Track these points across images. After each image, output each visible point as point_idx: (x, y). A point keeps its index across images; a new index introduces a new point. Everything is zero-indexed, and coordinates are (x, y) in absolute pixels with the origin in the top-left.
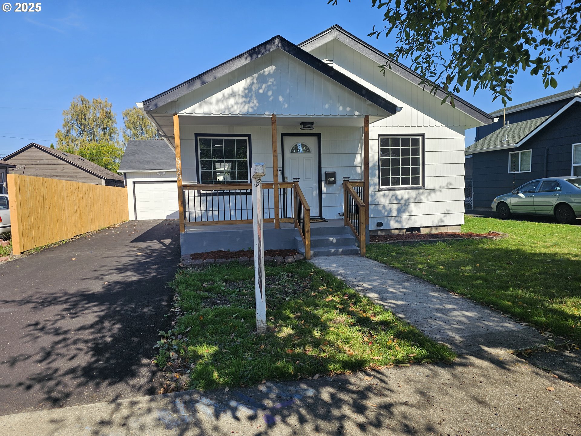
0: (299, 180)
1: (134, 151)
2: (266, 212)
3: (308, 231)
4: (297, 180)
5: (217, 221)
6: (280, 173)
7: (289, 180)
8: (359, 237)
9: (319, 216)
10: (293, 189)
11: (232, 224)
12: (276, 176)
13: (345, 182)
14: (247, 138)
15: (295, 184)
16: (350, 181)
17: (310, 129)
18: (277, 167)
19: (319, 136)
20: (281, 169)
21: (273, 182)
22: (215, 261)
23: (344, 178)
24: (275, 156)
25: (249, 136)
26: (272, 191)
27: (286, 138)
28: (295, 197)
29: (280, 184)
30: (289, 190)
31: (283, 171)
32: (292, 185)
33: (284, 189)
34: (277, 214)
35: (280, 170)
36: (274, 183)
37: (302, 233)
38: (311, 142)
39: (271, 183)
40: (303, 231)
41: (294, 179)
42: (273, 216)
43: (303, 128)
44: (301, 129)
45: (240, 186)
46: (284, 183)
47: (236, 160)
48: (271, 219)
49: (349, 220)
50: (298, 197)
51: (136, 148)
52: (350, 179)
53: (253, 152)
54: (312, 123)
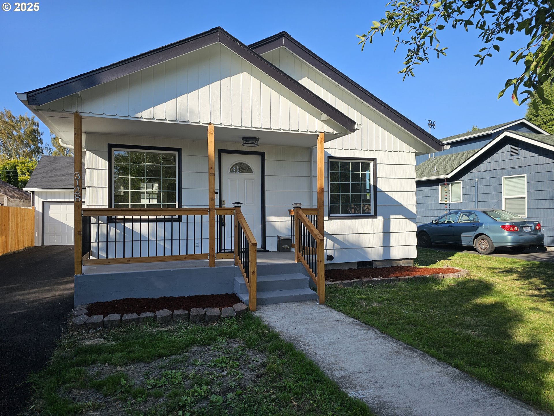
0: (242, 205)
1: (47, 168)
2: (197, 243)
3: (253, 273)
4: (239, 205)
5: (130, 258)
6: (217, 196)
7: (229, 204)
8: (316, 278)
9: (262, 248)
10: (233, 216)
11: (151, 262)
12: (212, 200)
13: (296, 209)
14: (176, 153)
15: (236, 210)
16: (302, 207)
17: (253, 145)
18: (214, 188)
19: (262, 155)
20: (218, 191)
21: (208, 207)
22: (121, 317)
23: (296, 204)
24: (211, 174)
25: (179, 150)
26: (206, 218)
27: (224, 156)
28: (236, 226)
29: (217, 209)
30: (228, 219)
31: (220, 193)
32: (232, 211)
33: (220, 216)
34: (212, 248)
35: (217, 193)
36: (209, 209)
37: (245, 274)
38: (254, 162)
39: (206, 209)
40: (247, 271)
41: (236, 203)
42: (206, 251)
43: (246, 143)
44: (242, 145)
45: (164, 212)
46: (220, 208)
47: (161, 178)
48: (204, 254)
49: (302, 256)
50: (239, 227)
51: (50, 165)
52: (302, 205)
53: (183, 169)
54: (256, 139)
